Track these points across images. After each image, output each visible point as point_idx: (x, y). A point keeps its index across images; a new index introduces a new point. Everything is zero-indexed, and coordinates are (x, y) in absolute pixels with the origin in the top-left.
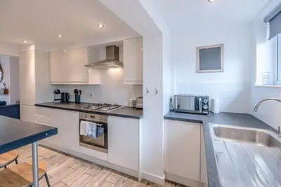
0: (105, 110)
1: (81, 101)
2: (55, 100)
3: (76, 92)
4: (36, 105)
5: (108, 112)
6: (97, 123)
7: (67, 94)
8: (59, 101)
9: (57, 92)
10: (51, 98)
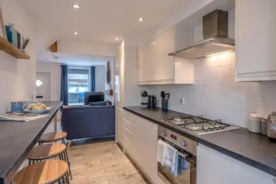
0: (194, 129)
1: (168, 109)
2: (142, 104)
3: (163, 95)
4: (124, 108)
5: (199, 134)
6: (179, 150)
7: (154, 98)
8: (146, 106)
9: (145, 94)
10: (138, 102)
